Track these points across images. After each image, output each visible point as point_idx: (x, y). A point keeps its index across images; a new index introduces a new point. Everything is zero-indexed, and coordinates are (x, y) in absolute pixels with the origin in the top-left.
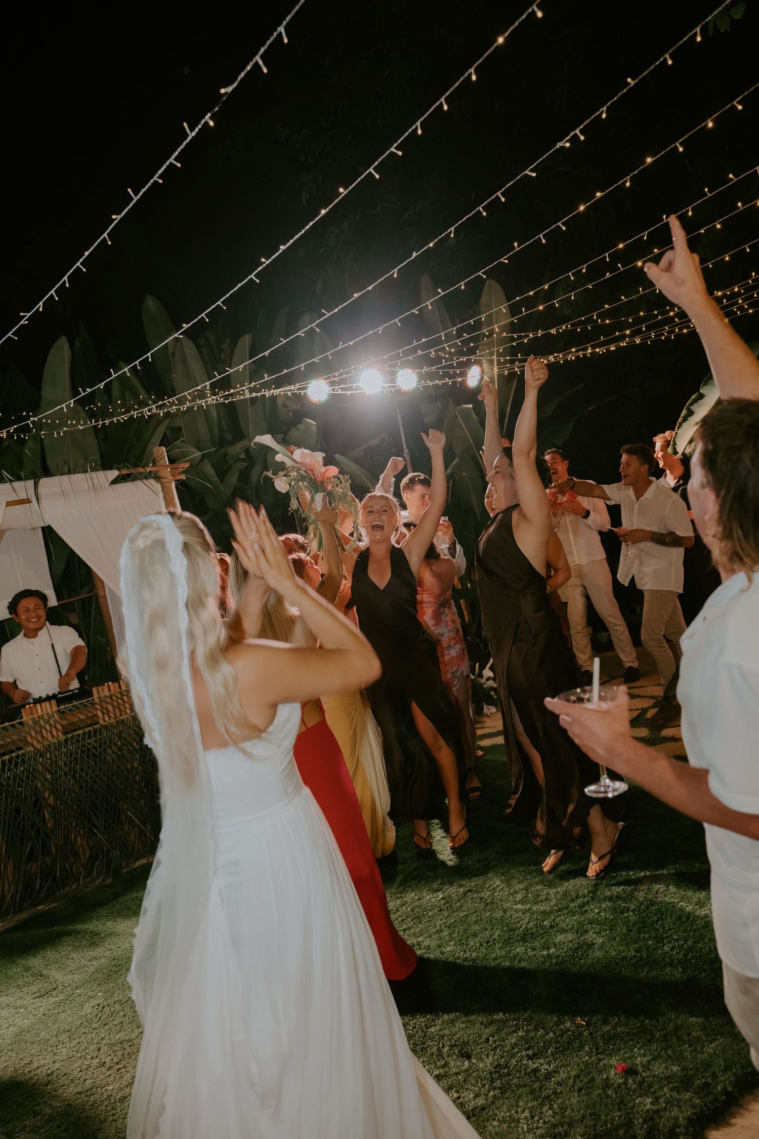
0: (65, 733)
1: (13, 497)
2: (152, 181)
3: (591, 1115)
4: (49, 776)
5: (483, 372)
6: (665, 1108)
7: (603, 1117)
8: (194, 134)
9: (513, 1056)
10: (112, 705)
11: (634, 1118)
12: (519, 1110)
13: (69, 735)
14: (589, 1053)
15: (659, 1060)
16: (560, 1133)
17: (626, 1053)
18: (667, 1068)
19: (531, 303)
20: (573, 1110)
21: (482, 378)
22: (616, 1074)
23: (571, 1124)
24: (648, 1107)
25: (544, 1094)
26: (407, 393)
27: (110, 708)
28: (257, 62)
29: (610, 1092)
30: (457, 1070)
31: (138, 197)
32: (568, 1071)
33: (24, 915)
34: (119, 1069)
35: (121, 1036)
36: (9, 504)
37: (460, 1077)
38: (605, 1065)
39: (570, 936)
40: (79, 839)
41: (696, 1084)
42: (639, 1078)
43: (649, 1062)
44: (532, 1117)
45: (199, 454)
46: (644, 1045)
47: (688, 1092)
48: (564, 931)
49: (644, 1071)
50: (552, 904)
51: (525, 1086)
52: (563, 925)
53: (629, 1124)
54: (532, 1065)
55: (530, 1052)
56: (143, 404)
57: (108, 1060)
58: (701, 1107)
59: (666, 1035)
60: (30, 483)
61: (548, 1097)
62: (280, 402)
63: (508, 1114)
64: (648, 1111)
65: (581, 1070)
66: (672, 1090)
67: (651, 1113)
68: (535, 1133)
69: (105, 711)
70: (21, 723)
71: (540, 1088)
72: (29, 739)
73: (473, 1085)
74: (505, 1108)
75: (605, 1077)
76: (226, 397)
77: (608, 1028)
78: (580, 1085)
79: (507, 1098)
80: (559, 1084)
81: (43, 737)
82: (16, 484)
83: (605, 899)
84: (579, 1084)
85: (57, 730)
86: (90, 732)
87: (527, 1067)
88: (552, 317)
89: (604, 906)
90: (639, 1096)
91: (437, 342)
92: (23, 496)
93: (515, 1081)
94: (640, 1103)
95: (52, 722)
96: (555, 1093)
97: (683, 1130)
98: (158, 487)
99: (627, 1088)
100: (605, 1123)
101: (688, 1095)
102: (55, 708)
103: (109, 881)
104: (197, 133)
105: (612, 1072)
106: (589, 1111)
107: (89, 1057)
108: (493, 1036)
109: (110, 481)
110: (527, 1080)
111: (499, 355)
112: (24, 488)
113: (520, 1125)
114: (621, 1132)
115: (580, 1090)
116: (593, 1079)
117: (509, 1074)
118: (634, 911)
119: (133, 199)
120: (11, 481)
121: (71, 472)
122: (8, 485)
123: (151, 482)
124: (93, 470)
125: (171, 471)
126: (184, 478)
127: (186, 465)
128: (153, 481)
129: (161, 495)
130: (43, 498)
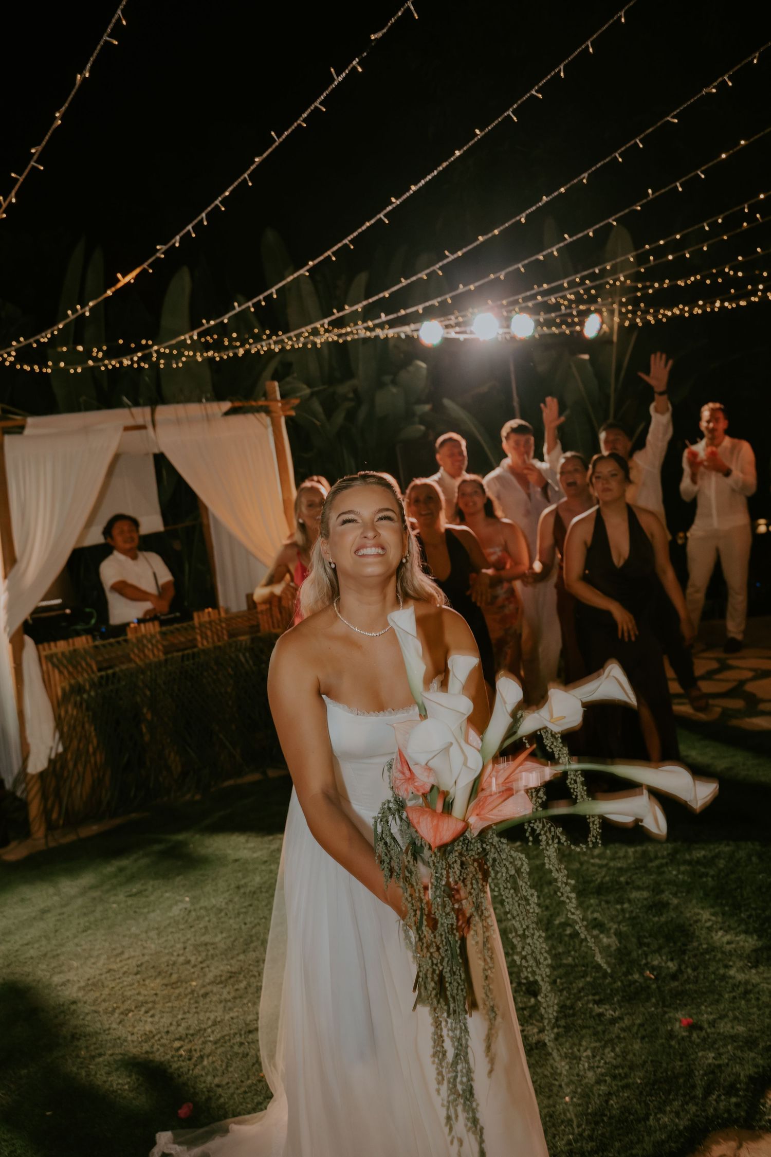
0: (166, 653)
1: (130, 422)
2: (296, 124)
3: (652, 1061)
4: (148, 693)
5: (603, 323)
6: (727, 1064)
7: (664, 1065)
8: (340, 79)
9: (579, 999)
10: (212, 631)
11: (696, 1069)
12: (582, 1049)
13: (169, 656)
14: (656, 1005)
15: (726, 1020)
16: (620, 1074)
17: (693, 1009)
18: (733, 1028)
19: (660, 252)
20: (634, 1055)
21: (601, 327)
22: (680, 1027)
23: (631, 1068)
24: (710, 1061)
25: (607, 1037)
26: (522, 340)
27: (209, 633)
28: (409, 7)
29: (673, 1043)
30: (524, 1006)
31: (281, 140)
32: (633, 1020)
33: (118, 821)
34: (202, 968)
35: (206, 939)
36: (127, 429)
37: (525, 1012)
38: (670, 1018)
39: (645, 894)
40: (172, 755)
41: (761, 1046)
42: (703, 1034)
43: (714, 1021)
44: (594, 1056)
45: (307, 391)
46: (711, 1004)
47: (752, 1052)
48: (639, 888)
49: (710, 1027)
50: (629, 861)
51: (589, 1028)
52: (640, 883)
53: (690, 1074)
54: (598, 1010)
55: (597, 998)
56: (258, 339)
57: (193, 959)
58: (763, 1067)
59: (734, 998)
60: (147, 410)
61: (611, 1040)
62: (391, 343)
63: (570, 1051)
64: (710, 1065)
65: (646, 1019)
66: (735, 1048)
67: (712, 1066)
68: (595, 1072)
69: (204, 636)
70: (126, 641)
71: (604, 1032)
72: (132, 656)
73: (537, 1021)
74: (568, 1045)
75: (669, 1028)
76: (340, 336)
77: (676, 984)
78: (644, 1033)
79: (570, 1037)
80: (623, 1030)
81: (145, 655)
82: (135, 410)
83: (685, 862)
84: (642, 1032)
85: (158, 649)
86: (188, 654)
87: (592, 1010)
88: (681, 268)
89: (682, 868)
90: (702, 1050)
91: (560, 288)
92: (140, 421)
93: (580, 1022)
94: (703, 1056)
95: (154, 642)
96: (618, 1037)
97: (743, 1086)
98: (267, 420)
99: (690, 1041)
100: (666, 1070)
101: (752, 1055)
102: (158, 629)
103: (198, 797)
104: (344, 79)
105: (677, 1025)
106: (650, 1058)
107: (175, 954)
108: (561, 978)
109: (223, 413)
110: (591, 1022)
111: (622, 304)
112: (141, 414)
113: (581, 1062)
114: (681, 1081)
115: (643, 1038)
116: (657, 1029)
117: (574, 1015)
118: (713, 877)
119: (275, 141)
120: (129, 407)
121: (188, 400)
122: (126, 411)
123: (262, 416)
124: (208, 401)
125: (281, 406)
126: (294, 414)
127: (298, 401)
128: (264, 415)
129: (270, 429)
130: (158, 425)
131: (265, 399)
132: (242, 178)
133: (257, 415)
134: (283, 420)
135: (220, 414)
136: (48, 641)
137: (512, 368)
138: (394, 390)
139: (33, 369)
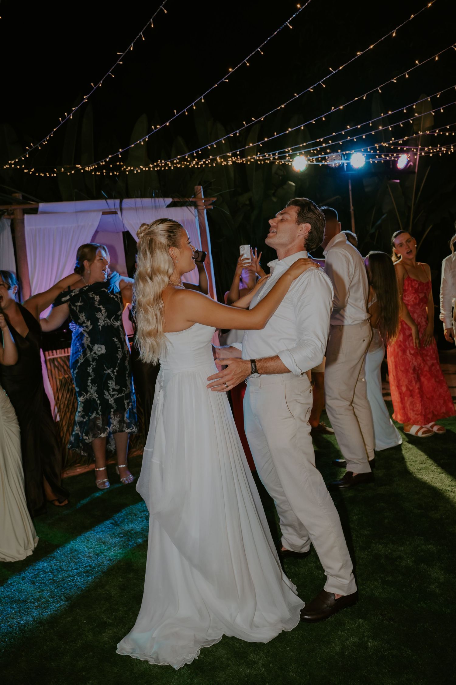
1: (107, 209)
36: (104, 213)
60: (117, 201)
62: (274, 171)
82: (109, 201)
92: (113, 209)
109: (167, 205)
112: (113, 203)
120: (106, 199)
121: (143, 196)
122: (104, 201)
123: (192, 208)
124: (157, 196)
125: (204, 203)
126: (212, 208)
127: (214, 199)
128: (193, 207)
129: (197, 218)
130: (124, 212)
131: (194, 197)
132: (183, 111)
133: (189, 207)
134: (205, 211)
135: (165, 207)
136: (52, 350)
137: (350, 187)
138: (275, 200)
139: (45, 175)
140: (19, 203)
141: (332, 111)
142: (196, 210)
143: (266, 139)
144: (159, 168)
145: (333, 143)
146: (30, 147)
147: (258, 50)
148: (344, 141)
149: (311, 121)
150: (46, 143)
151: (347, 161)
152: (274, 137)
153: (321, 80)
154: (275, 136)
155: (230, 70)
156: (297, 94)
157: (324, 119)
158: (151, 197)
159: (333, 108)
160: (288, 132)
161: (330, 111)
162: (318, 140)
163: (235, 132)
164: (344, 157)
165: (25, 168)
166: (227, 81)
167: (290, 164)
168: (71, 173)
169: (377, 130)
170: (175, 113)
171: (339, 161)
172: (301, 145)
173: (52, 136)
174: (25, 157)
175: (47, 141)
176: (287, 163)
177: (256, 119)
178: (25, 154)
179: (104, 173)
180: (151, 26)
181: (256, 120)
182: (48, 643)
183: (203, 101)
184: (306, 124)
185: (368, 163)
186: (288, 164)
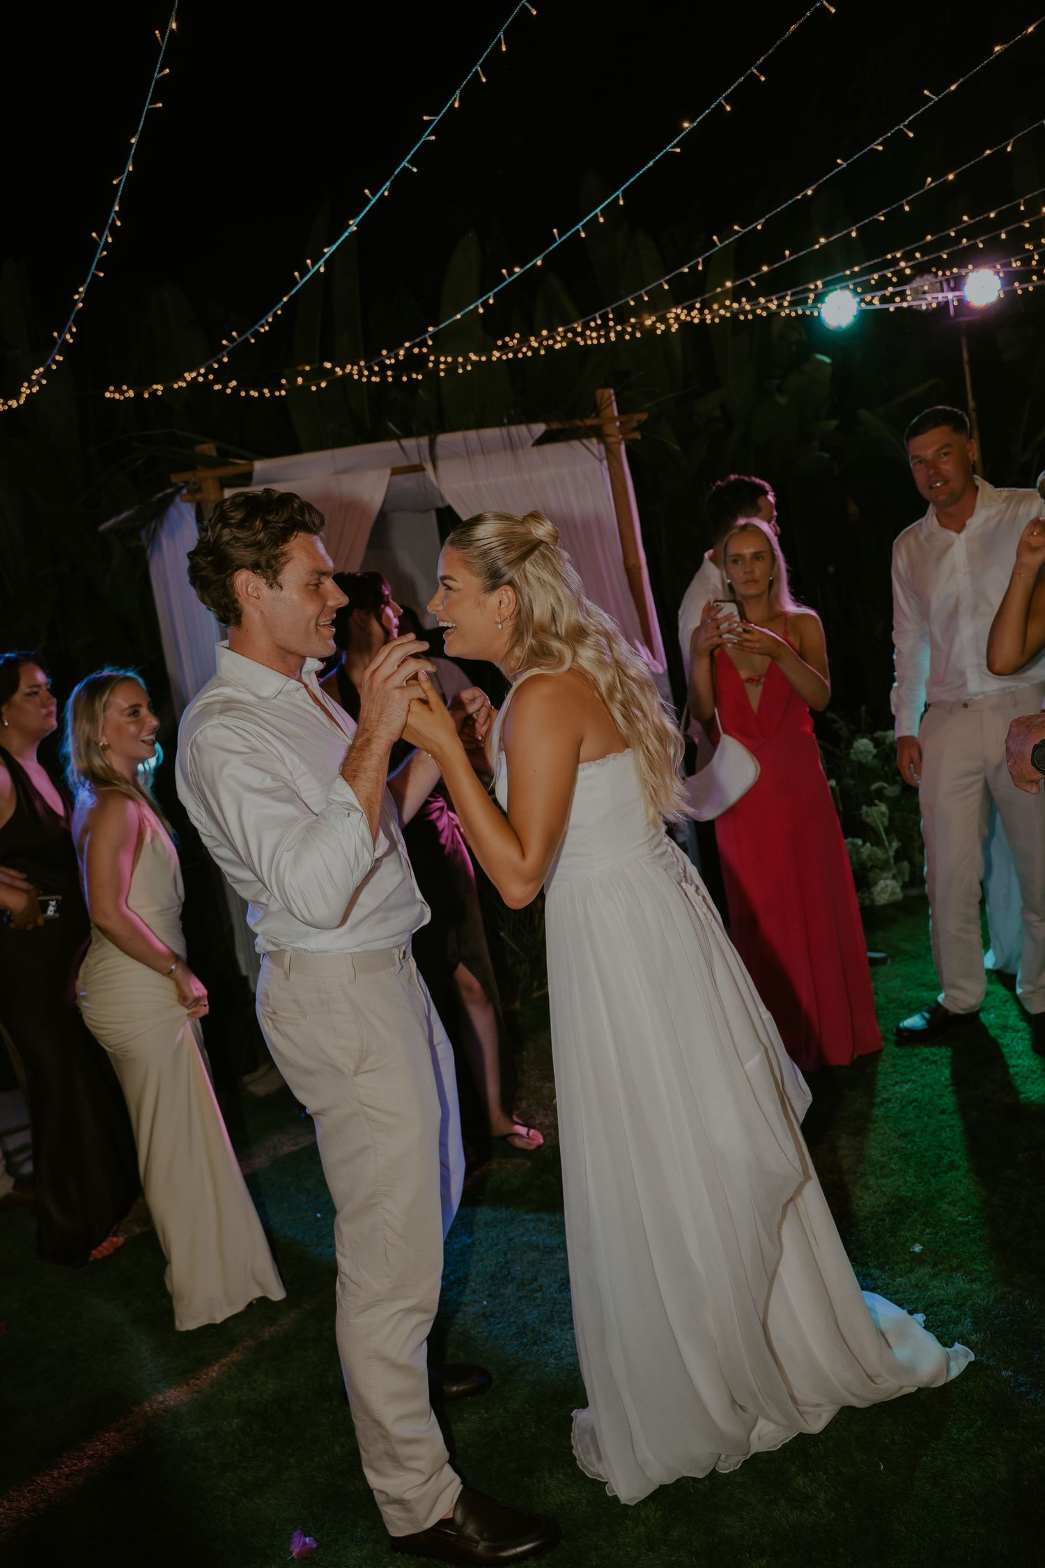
1: (401, 461)
36: (396, 471)
60: (424, 441)
82: (405, 442)
92: (415, 459)
98: (600, 448)
109: (535, 440)
112: (415, 447)
120: (398, 438)
121: (480, 424)
122: (394, 444)
123: (592, 443)
124: (512, 422)
125: (620, 426)
126: (639, 437)
127: (643, 417)
128: (594, 441)
129: (605, 462)
130: (441, 464)
131: (597, 416)
132: (575, 229)
133: (585, 441)
134: (623, 447)
135: (533, 443)
137: (965, 355)
138: (782, 400)
139: (262, 394)
140: (209, 463)
141: (926, 188)
142: (602, 447)
143: (765, 269)
144: (511, 355)
145: (926, 258)
146: (231, 339)
147: (752, 73)
148: (951, 249)
149: (875, 217)
150: (267, 328)
151: (957, 293)
152: (785, 262)
153: (905, 121)
154: (788, 260)
155: (686, 125)
156: (844, 161)
157: (907, 208)
158: (500, 424)
159: (929, 180)
160: (817, 247)
161: (923, 187)
162: (889, 256)
163: (695, 261)
164: (949, 284)
165: (216, 381)
166: (678, 150)
167: (816, 314)
168: (318, 386)
169: (1037, 217)
170: (554, 235)
171: (935, 295)
172: (848, 272)
173: (279, 312)
174: (220, 362)
175: (268, 323)
176: (808, 312)
177: (744, 228)
178: (220, 356)
179: (387, 376)
180: (501, 48)
181: (743, 231)
182: (344, 1440)
183: (621, 202)
184: (861, 223)
185: (1010, 294)
186: (812, 313)
